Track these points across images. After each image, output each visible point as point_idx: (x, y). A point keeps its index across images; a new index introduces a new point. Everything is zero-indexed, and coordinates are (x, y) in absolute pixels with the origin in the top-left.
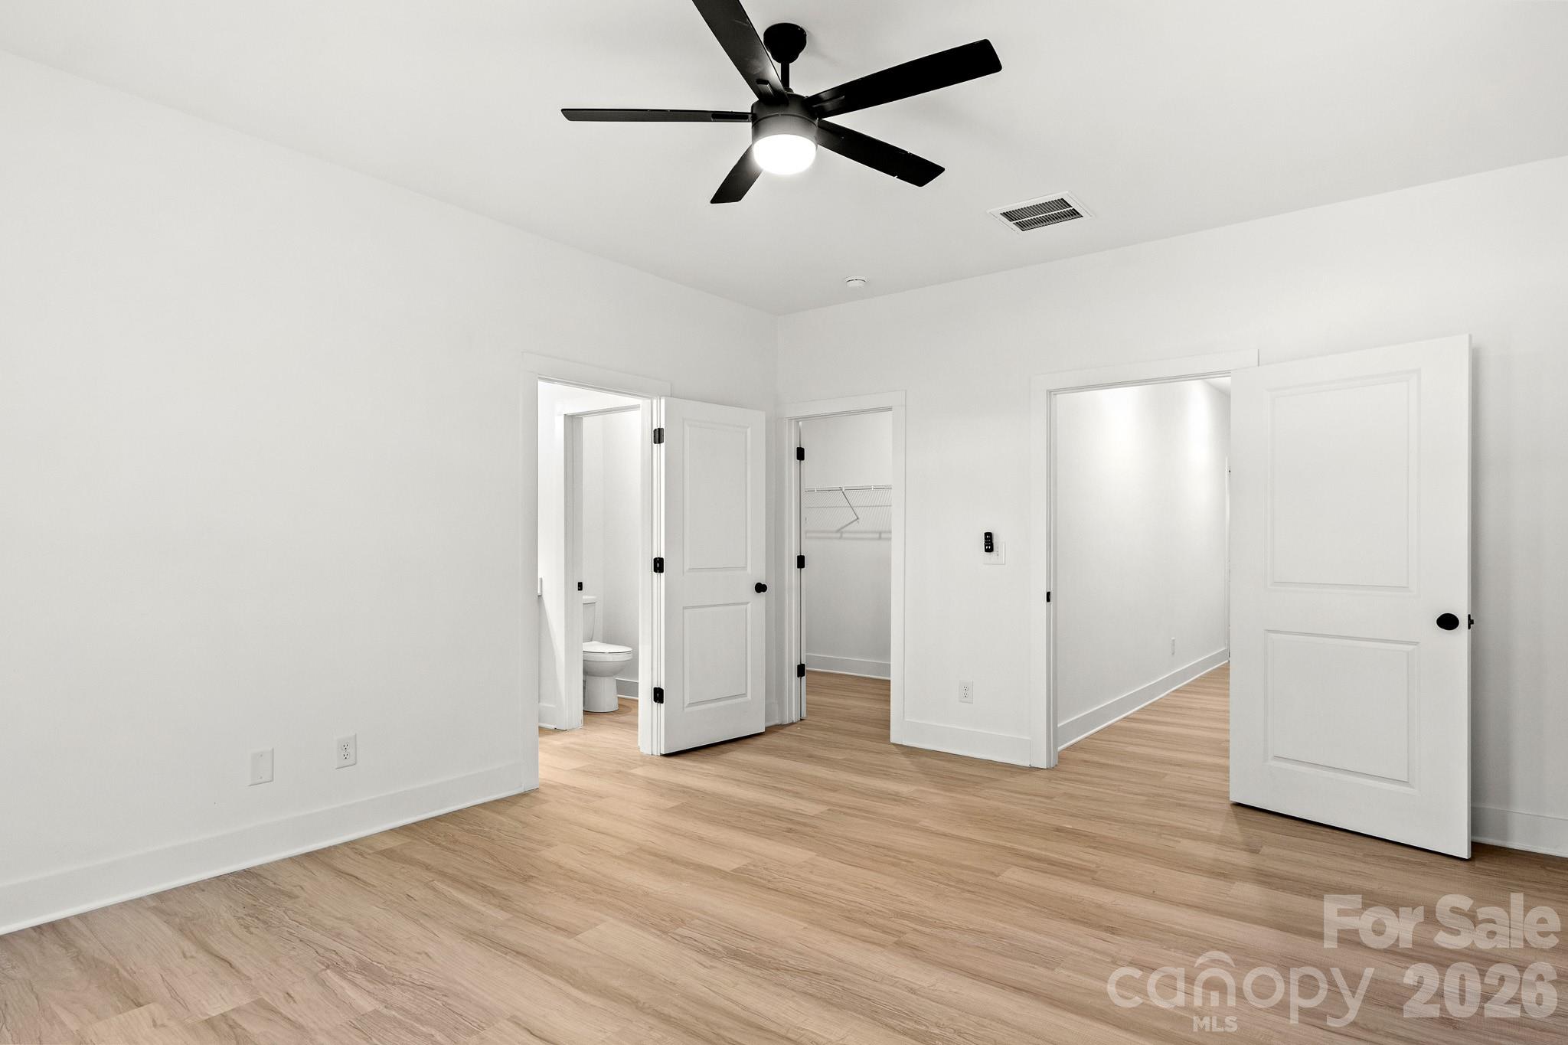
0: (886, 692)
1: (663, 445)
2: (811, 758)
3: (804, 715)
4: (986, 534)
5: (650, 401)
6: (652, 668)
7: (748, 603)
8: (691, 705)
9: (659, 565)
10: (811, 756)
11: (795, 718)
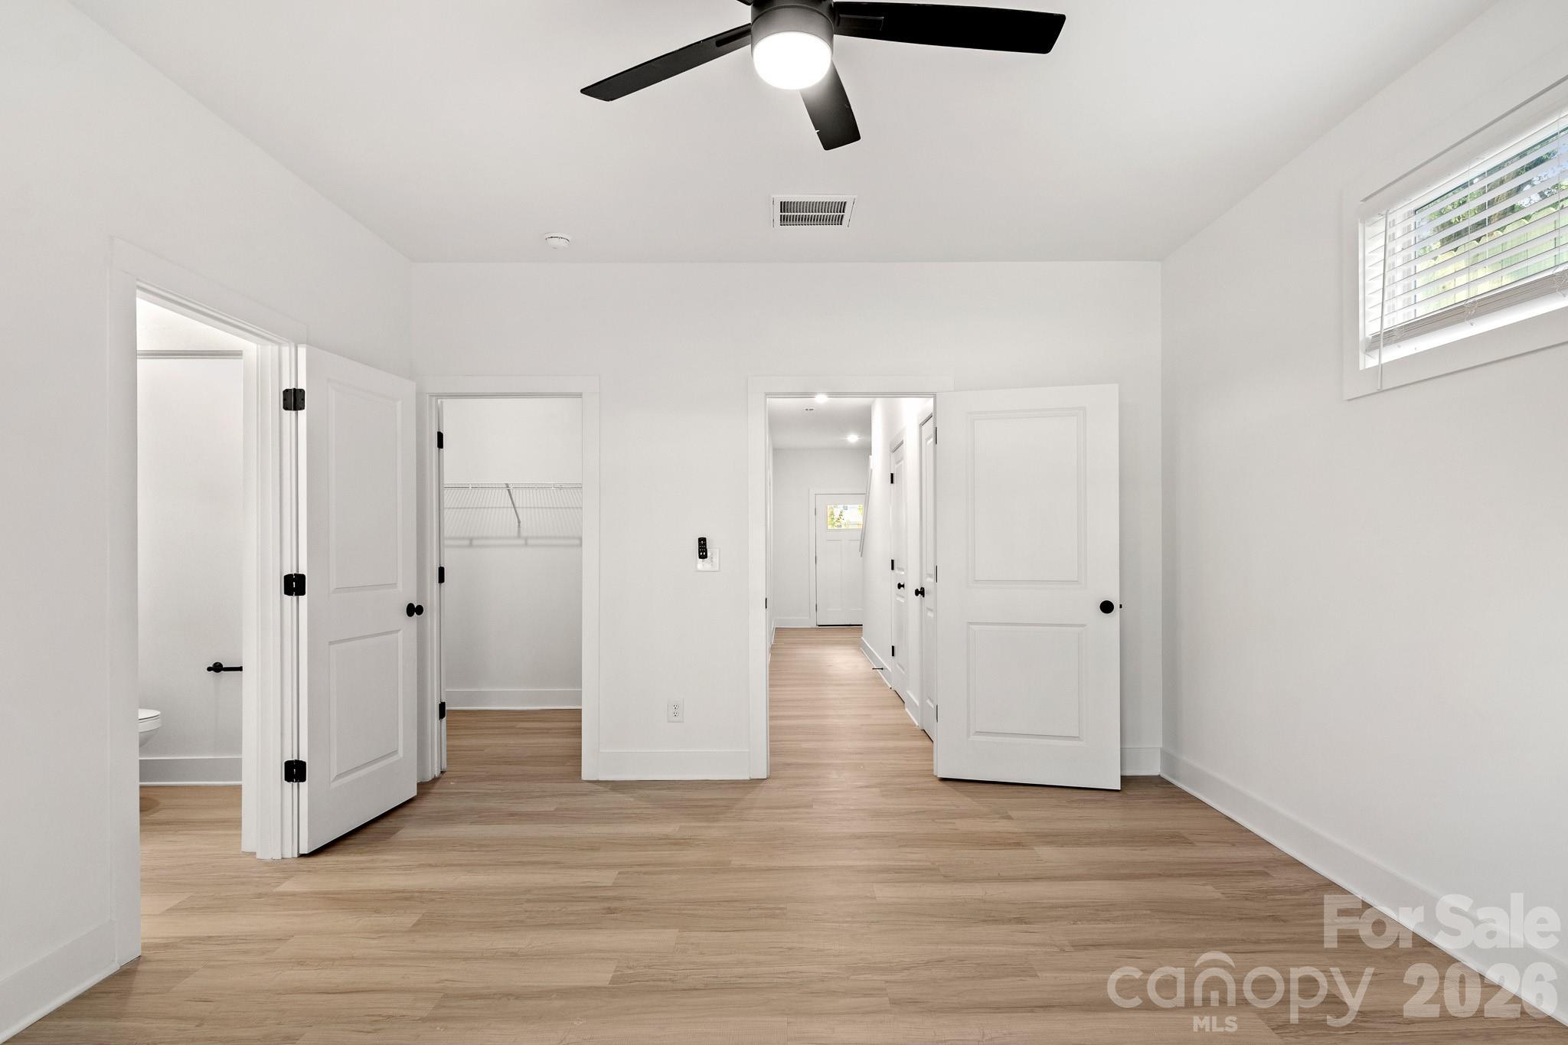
0: (578, 724)
1: (302, 413)
2: (513, 816)
3: (445, 766)
4: (700, 540)
5: (276, 348)
6: (282, 734)
7: (398, 631)
8: (339, 776)
9: (294, 585)
10: (512, 814)
11: (437, 773)
